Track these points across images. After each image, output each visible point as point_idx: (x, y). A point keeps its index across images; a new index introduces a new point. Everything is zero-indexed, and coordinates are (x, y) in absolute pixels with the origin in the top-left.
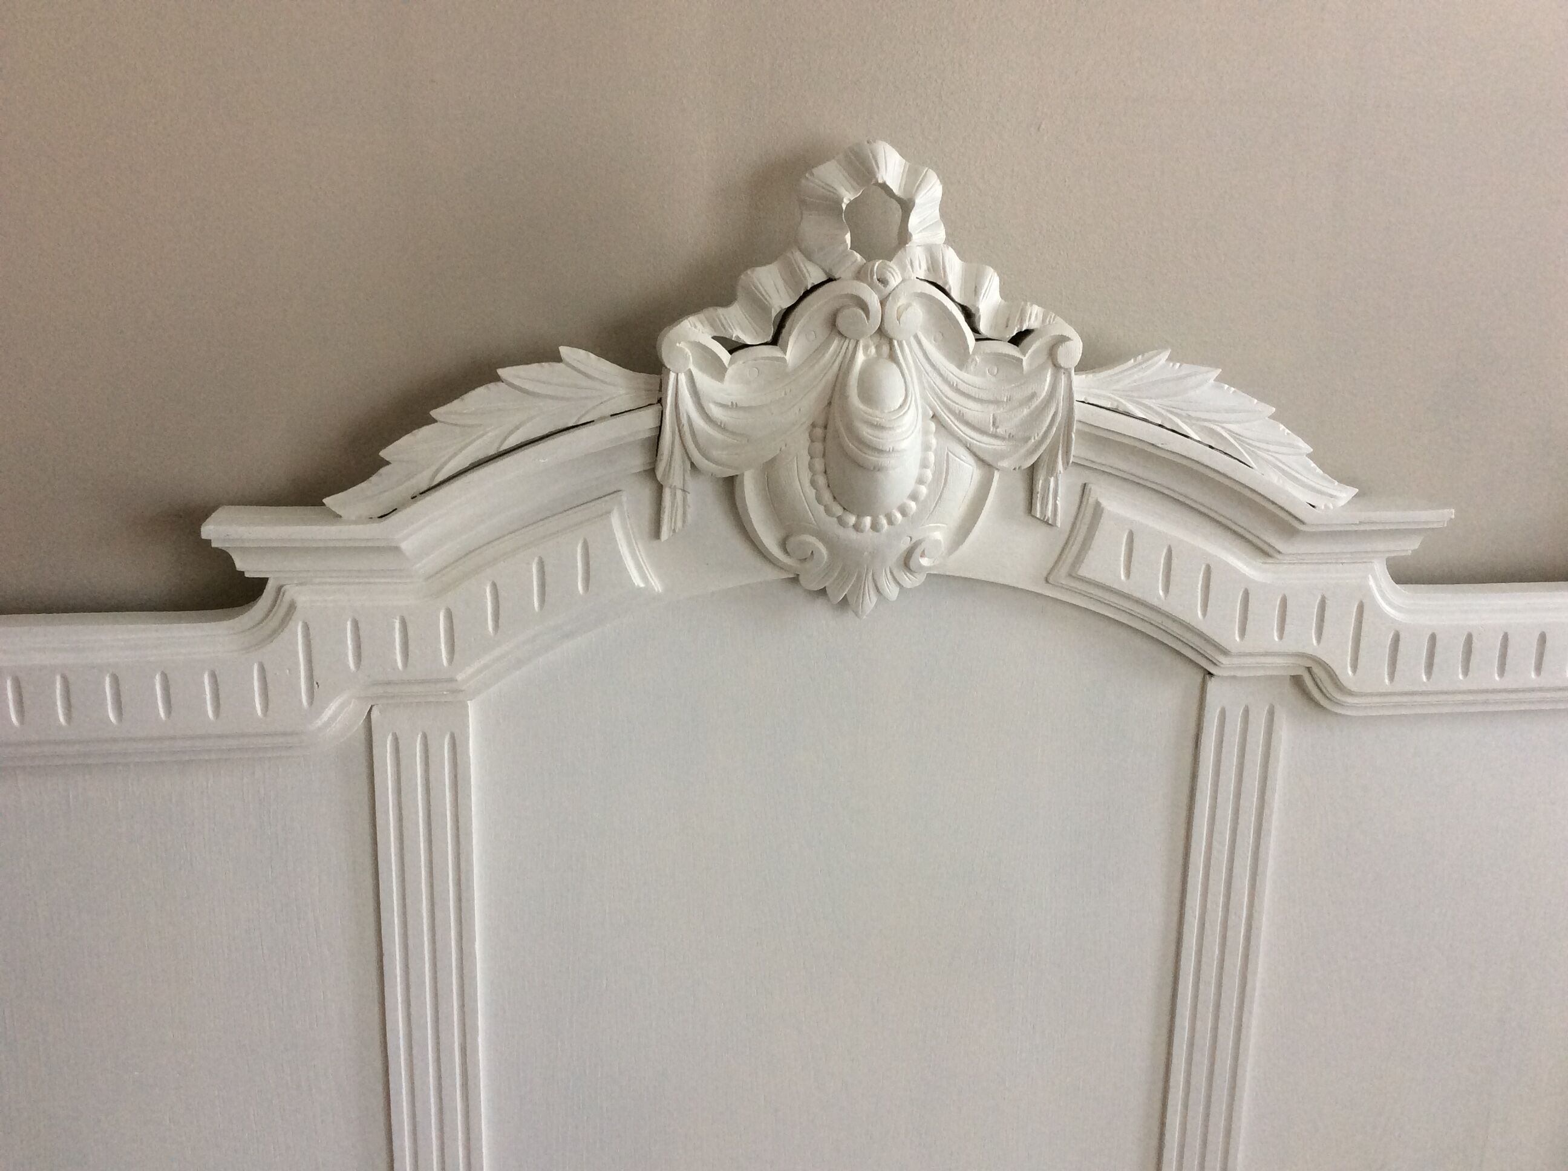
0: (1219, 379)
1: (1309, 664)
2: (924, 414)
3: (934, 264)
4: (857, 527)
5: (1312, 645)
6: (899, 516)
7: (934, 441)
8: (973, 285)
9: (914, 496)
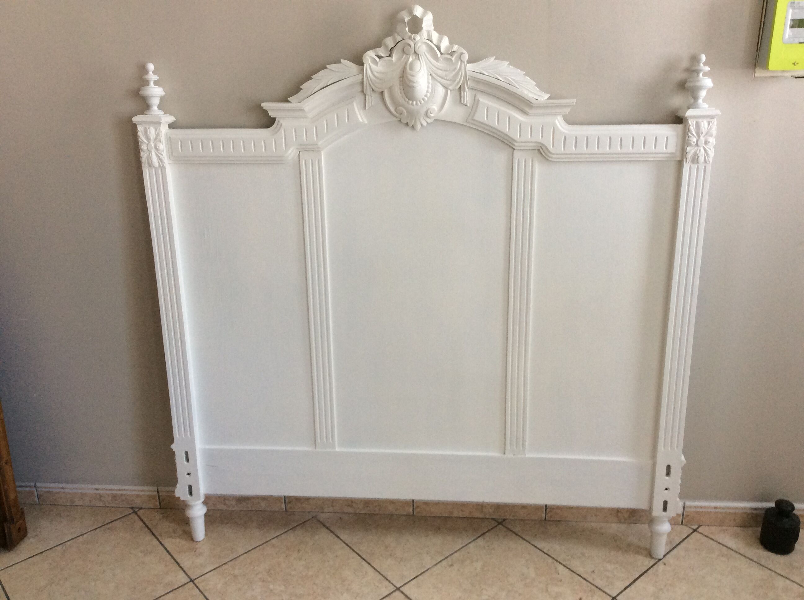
0: (509, 64)
1: (540, 145)
2: (428, 75)
3: (429, 35)
4: (412, 104)
5: (540, 139)
6: (423, 102)
7: (431, 81)
8: (440, 40)
9: (426, 96)
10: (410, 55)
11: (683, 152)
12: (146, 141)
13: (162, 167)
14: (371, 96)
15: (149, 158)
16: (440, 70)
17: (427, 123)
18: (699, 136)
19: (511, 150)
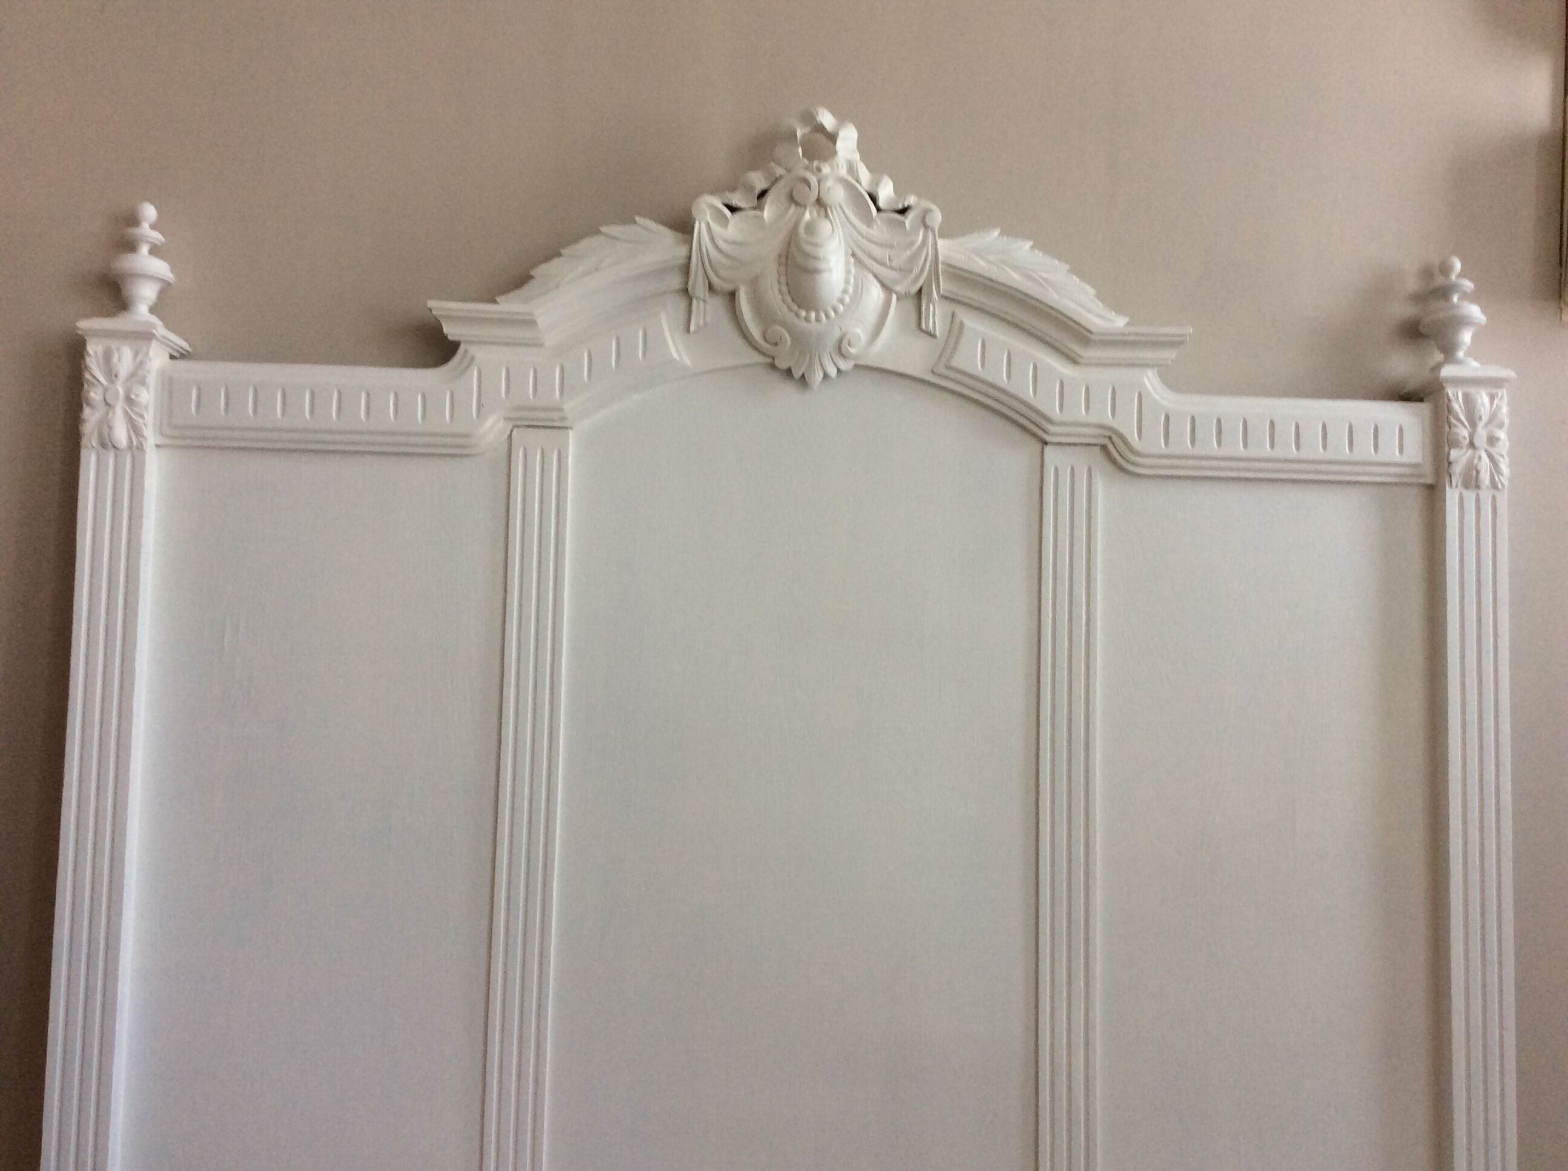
0: (1032, 247)
1: (1107, 433)
2: (846, 254)
3: (851, 169)
4: (807, 319)
5: (1108, 419)
6: (833, 314)
7: (853, 270)
8: (876, 183)
9: (842, 301)
10: (805, 208)
11: (1441, 463)
12: (102, 379)
13: (137, 449)
14: (704, 301)
15: (106, 424)
16: (876, 243)
17: (839, 371)
18: (1473, 424)
19: (1038, 446)
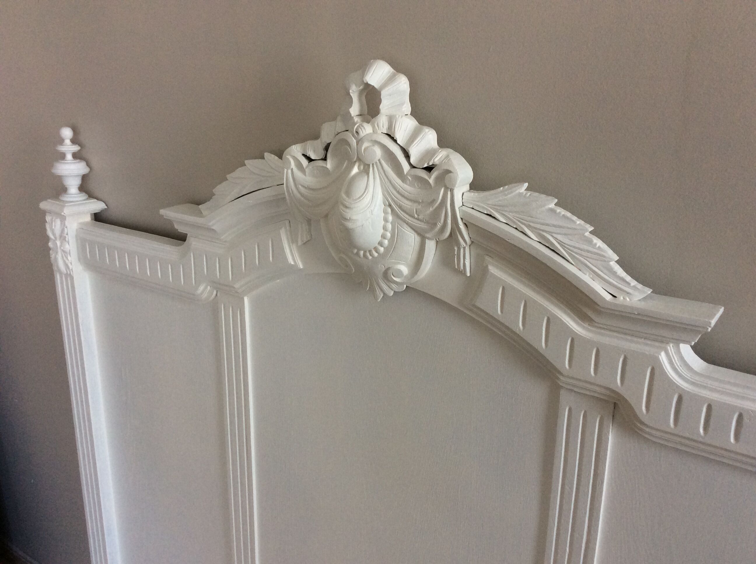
0: (557, 204)
3: (391, 126)
4: (358, 255)
5: (616, 385)
6: (376, 254)
7: (390, 218)
8: (413, 137)
9: (381, 244)
10: (353, 164)
12: (52, 238)
13: (70, 275)
15: (57, 260)
16: (407, 199)
17: (393, 291)
19: (553, 386)
